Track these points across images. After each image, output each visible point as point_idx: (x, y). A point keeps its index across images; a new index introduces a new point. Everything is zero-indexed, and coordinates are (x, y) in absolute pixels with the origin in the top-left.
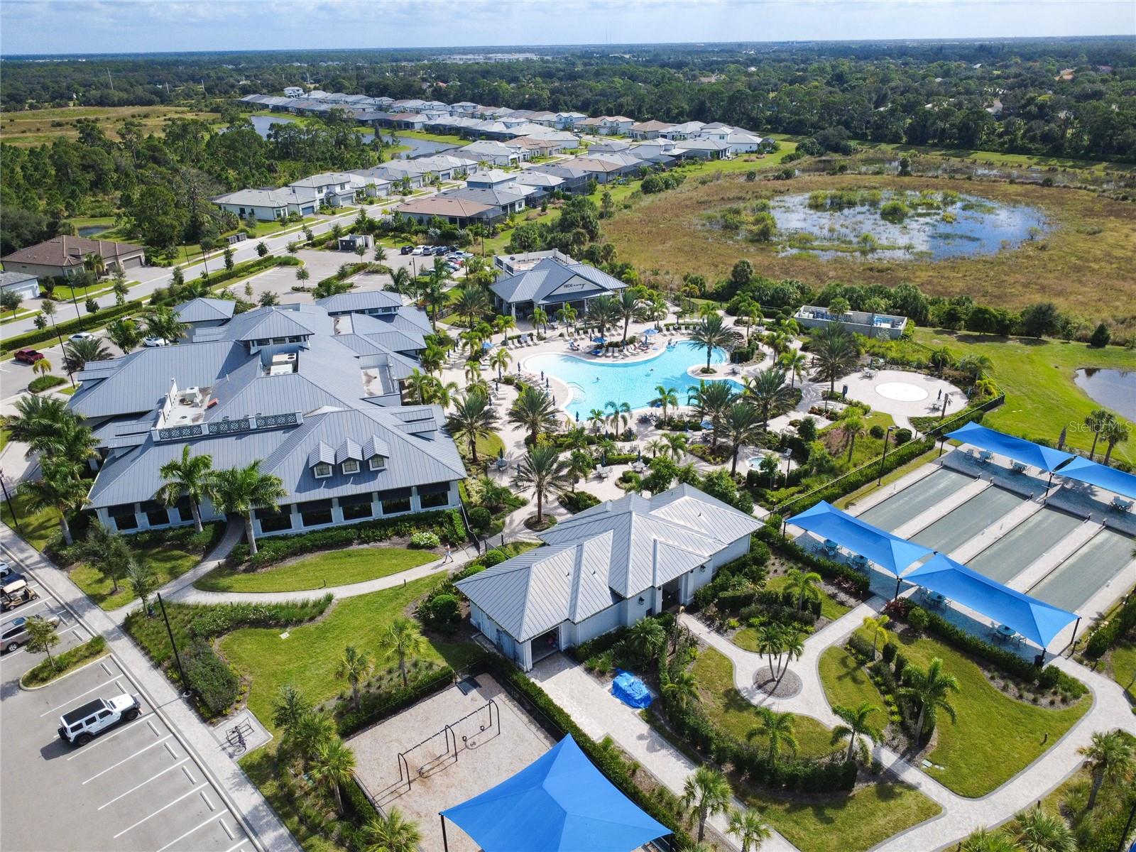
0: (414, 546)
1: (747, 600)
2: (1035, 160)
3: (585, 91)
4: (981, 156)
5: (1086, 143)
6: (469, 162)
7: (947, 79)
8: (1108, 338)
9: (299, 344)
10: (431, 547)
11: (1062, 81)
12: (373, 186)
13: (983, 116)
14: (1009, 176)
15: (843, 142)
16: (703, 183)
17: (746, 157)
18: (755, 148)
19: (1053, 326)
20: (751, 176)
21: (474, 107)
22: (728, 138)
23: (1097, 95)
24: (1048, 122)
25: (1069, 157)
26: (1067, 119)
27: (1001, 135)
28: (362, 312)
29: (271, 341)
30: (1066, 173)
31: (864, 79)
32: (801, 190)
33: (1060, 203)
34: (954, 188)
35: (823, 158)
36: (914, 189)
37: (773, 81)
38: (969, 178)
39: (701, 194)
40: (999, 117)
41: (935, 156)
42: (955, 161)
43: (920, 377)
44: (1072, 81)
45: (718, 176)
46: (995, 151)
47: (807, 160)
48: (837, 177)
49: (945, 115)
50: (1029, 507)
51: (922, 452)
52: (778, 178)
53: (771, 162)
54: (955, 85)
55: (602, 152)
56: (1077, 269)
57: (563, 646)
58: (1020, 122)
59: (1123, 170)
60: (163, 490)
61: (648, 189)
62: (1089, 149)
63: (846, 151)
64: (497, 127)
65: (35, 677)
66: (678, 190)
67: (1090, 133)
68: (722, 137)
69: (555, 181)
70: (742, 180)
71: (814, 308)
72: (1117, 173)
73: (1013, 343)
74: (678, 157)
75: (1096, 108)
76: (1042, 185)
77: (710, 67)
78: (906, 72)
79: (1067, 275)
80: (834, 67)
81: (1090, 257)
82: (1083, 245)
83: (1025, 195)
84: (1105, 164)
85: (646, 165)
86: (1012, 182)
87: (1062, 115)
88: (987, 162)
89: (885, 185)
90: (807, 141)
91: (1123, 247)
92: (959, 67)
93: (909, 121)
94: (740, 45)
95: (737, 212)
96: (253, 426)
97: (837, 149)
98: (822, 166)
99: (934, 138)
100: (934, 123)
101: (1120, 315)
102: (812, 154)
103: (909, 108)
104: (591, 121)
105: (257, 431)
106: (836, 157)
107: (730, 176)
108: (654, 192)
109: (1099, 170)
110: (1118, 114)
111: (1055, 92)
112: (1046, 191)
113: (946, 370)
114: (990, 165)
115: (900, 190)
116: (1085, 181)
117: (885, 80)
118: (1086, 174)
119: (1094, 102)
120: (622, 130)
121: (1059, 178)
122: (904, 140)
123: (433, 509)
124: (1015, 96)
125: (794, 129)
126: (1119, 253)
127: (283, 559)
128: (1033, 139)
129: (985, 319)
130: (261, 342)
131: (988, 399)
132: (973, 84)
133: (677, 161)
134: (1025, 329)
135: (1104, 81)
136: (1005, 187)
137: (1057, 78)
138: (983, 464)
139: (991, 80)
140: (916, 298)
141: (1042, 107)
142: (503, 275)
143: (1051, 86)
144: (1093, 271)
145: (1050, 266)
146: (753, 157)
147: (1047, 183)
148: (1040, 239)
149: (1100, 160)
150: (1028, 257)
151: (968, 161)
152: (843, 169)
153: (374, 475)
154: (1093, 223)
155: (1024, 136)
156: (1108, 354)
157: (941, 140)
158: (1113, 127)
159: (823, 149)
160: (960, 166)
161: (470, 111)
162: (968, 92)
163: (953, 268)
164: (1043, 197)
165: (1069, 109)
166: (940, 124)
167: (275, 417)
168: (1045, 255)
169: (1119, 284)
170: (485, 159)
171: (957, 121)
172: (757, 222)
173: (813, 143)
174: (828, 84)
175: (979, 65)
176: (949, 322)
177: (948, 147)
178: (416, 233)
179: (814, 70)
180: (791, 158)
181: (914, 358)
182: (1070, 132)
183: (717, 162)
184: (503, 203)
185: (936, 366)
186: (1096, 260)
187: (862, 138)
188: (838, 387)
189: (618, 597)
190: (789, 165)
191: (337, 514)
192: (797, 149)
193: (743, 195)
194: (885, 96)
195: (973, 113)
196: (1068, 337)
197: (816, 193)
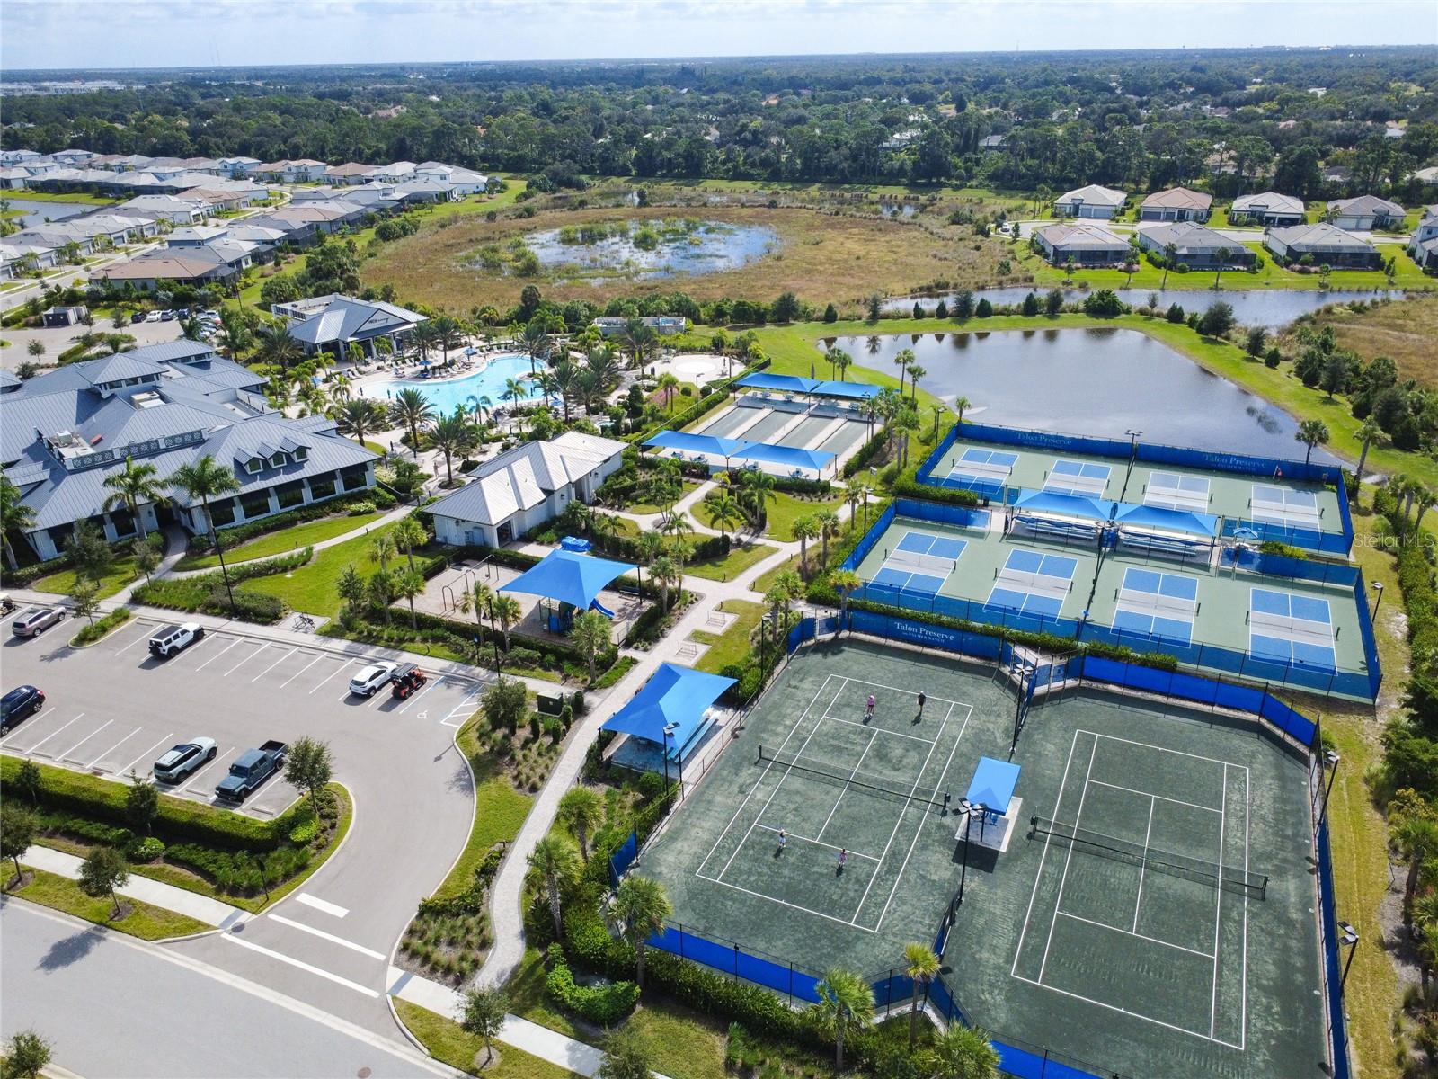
0: (356, 513)
1: (632, 488)
2: (759, 185)
3: (235, 131)
4: (710, 184)
5: (799, 167)
6: (144, 221)
7: (658, 106)
8: (835, 315)
9: (152, 383)
10: (370, 512)
11: (769, 107)
12: (33, 255)
13: (705, 145)
14: (739, 201)
15: (575, 177)
16: (443, 226)
17: (477, 197)
18: (482, 188)
19: (796, 310)
20: (491, 216)
21: (89, 156)
22: (451, 178)
23: (801, 120)
24: (764, 148)
25: (787, 180)
26: (779, 144)
27: (724, 162)
28: (175, 360)
29: (123, 383)
30: (787, 195)
31: (573, 109)
32: (548, 226)
33: (786, 220)
34: (692, 214)
35: (558, 195)
36: (657, 218)
37: (470, 112)
38: (705, 205)
39: (445, 236)
40: (720, 145)
41: (668, 186)
42: (687, 191)
43: (706, 357)
44: (778, 105)
45: (455, 219)
46: (722, 178)
47: (541, 198)
48: (580, 212)
49: (668, 144)
50: (799, 418)
51: (721, 400)
52: (520, 216)
53: (503, 201)
54: (669, 113)
55: (315, 200)
56: (809, 272)
57: (516, 535)
58: (738, 149)
59: (834, 189)
60: (110, 501)
61: (385, 235)
62: (802, 172)
63: (580, 186)
64: (146, 180)
65: (84, 639)
66: (419, 234)
67: (800, 157)
68: (443, 177)
69: (276, 234)
70: (482, 221)
71: (606, 319)
72: (828, 193)
73: (769, 327)
74: (402, 201)
75: (801, 132)
76: (769, 207)
77: (383, 98)
78: (613, 100)
79: (802, 277)
80: (532, 96)
81: (817, 262)
82: (809, 253)
83: (757, 216)
84: (818, 185)
85: (372, 211)
86: (743, 206)
87: (774, 140)
88: (715, 190)
89: (629, 217)
90: (537, 177)
91: (840, 253)
92: (666, 93)
93: (634, 152)
94: (403, 68)
95: (494, 250)
96: (162, 446)
97: (569, 184)
98: (560, 202)
99: (662, 168)
100: (660, 153)
101: (843, 299)
102: (545, 191)
103: (632, 139)
104: (266, 167)
105: (167, 450)
106: (571, 192)
107: (468, 218)
108: (393, 239)
109: (814, 191)
110: (820, 138)
111: (764, 118)
112: (773, 212)
113: (725, 350)
114: (719, 192)
115: (644, 221)
116: (803, 200)
117: (596, 109)
118: (804, 195)
119: (799, 127)
120: (314, 175)
121: (783, 201)
122: (633, 172)
123: (355, 490)
124: (729, 123)
125: (516, 166)
126: (838, 257)
127: (242, 541)
128: (753, 165)
129: (745, 310)
130: (112, 385)
131: (759, 362)
132: (686, 112)
133: (401, 206)
134: (776, 317)
135: (806, 106)
136: (737, 210)
137: (764, 103)
138: (765, 400)
139: (702, 106)
140: (687, 301)
141: (755, 133)
142: (292, 322)
143: (760, 111)
144: (820, 272)
145: (787, 271)
146: (484, 197)
147: (773, 205)
148: (775, 252)
149: (814, 182)
150: (769, 266)
151: (699, 189)
152: (583, 203)
153: (300, 466)
154: (815, 235)
155: (745, 163)
156: (838, 327)
157: (670, 171)
158: (818, 150)
159: (555, 186)
160: (693, 194)
161: (86, 161)
162: (682, 120)
163: (710, 281)
164: (772, 218)
165: (779, 133)
166: (666, 154)
167: (182, 436)
168: (782, 264)
169: (840, 279)
170: (162, 217)
171: (681, 151)
172: (518, 258)
173: (544, 180)
174: (535, 114)
175: (685, 90)
176: (718, 316)
177: (679, 177)
178: (139, 299)
179: (511, 99)
180: (525, 196)
181: (698, 345)
182: (783, 157)
183: (445, 205)
184: (229, 260)
185: (717, 347)
186: (821, 264)
187: (589, 171)
188: (647, 371)
189: (549, 492)
190: (526, 203)
191: (273, 503)
192: (528, 187)
193: (490, 235)
194: (602, 126)
195: (695, 141)
196: (808, 318)
197: (566, 227)
